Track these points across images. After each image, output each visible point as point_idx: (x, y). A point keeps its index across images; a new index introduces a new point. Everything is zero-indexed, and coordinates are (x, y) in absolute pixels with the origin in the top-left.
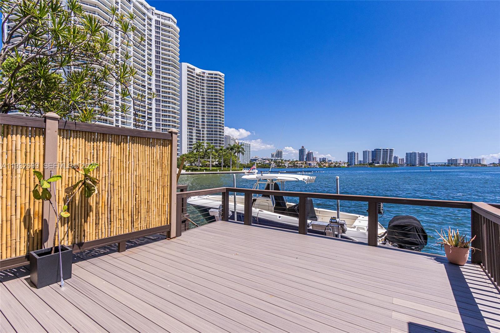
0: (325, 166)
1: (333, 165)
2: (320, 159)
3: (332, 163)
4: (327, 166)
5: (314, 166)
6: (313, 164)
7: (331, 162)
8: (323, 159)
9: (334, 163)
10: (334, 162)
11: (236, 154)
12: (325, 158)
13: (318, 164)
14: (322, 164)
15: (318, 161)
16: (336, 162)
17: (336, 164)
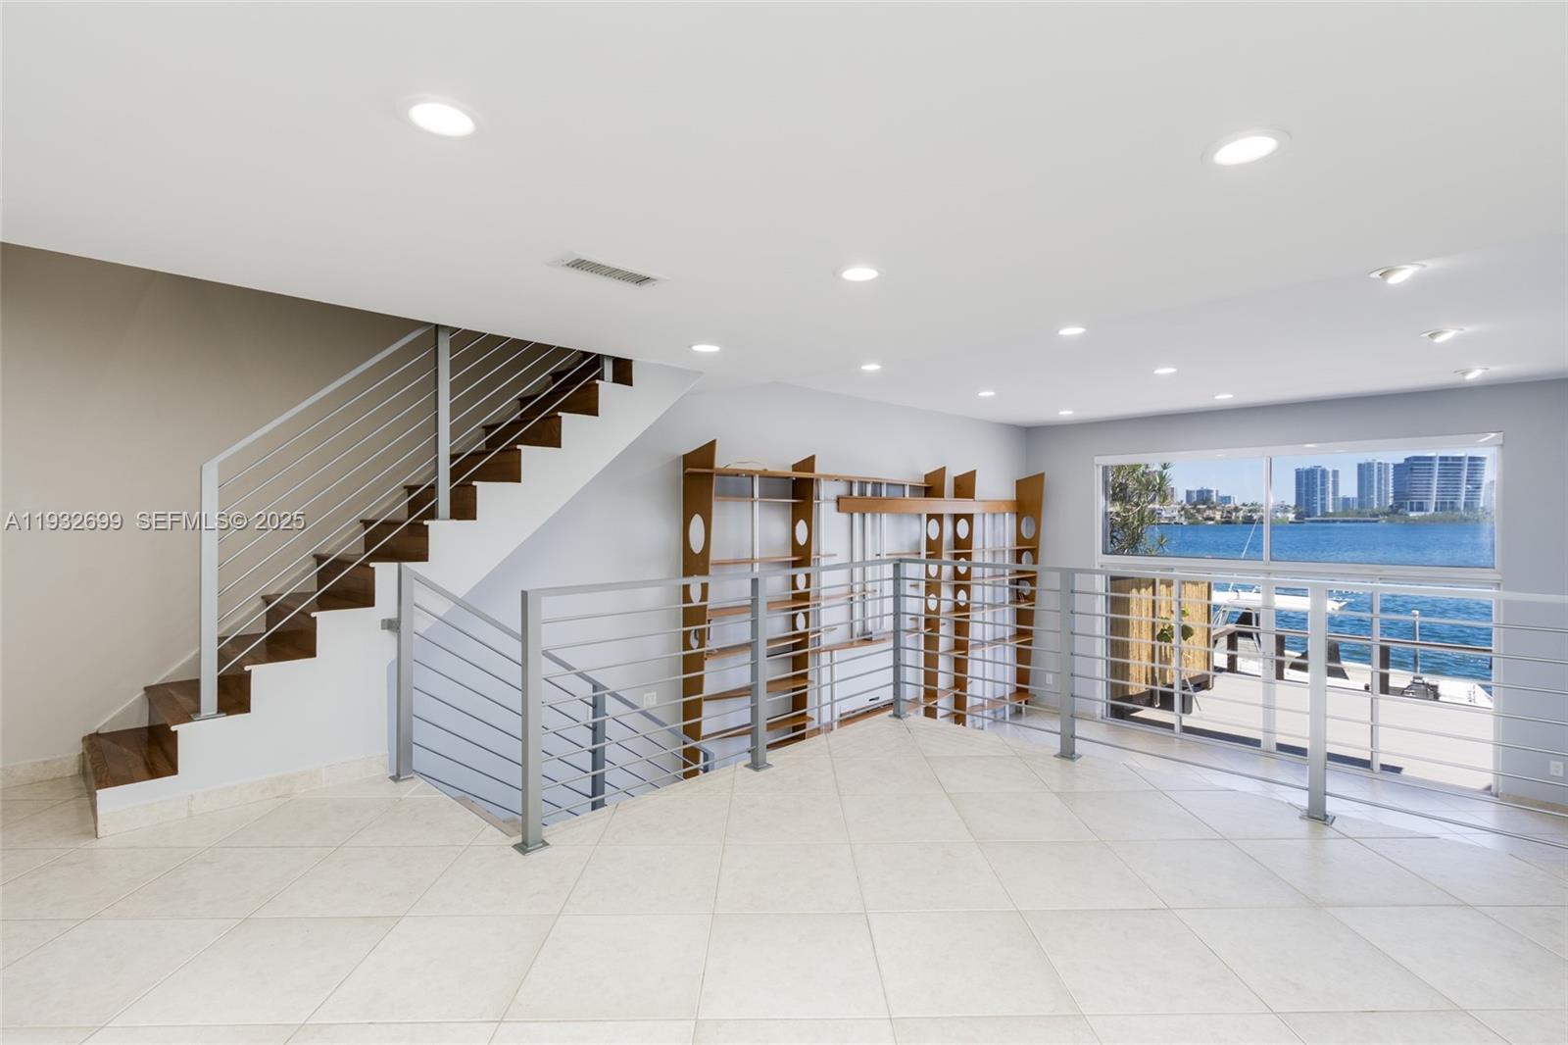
0: (1212, 519)
1: (1241, 514)
3: (1236, 509)
4: (1218, 517)
5: (1170, 519)
6: (1170, 511)
7: (1232, 505)
8: (1200, 492)
9: (1244, 508)
10: (1244, 505)
12: (1209, 492)
13: (1186, 513)
14: (1198, 511)
15: (1184, 503)
16: (1252, 504)
17: (1250, 511)
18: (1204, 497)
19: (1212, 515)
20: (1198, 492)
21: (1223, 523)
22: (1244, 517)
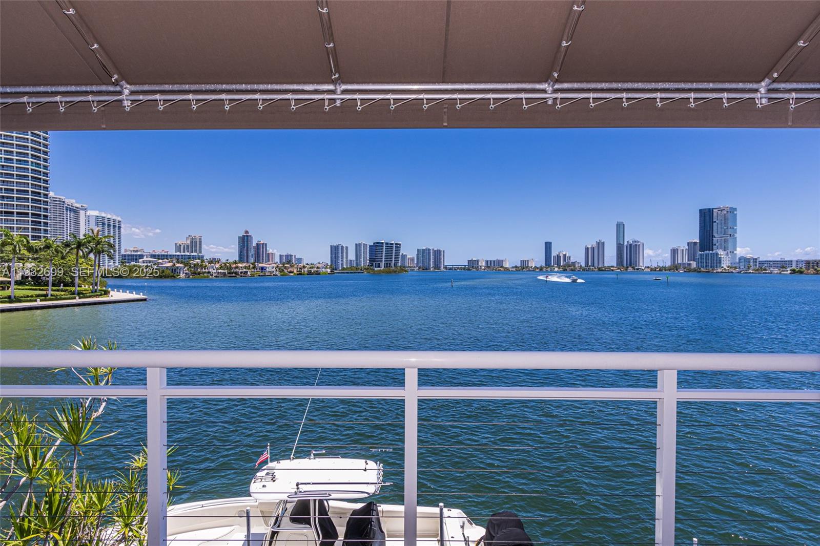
0: (292, 272)
1: (306, 269)
2: (281, 256)
3: (304, 267)
4: (295, 272)
5: (271, 272)
6: (270, 267)
7: (302, 265)
8: (287, 256)
9: (308, 266)
10: (308, 264)
11: (92, 256)
12: (291, 256)
13: (279, 269)
14: (286, 268)
15: (279, 263)
16: (311, 264)
17: (310, 268)
18: (288, 259)
19: (292, 270)
20: (285, 255)
21: (298, 274)
22: (308, 271)
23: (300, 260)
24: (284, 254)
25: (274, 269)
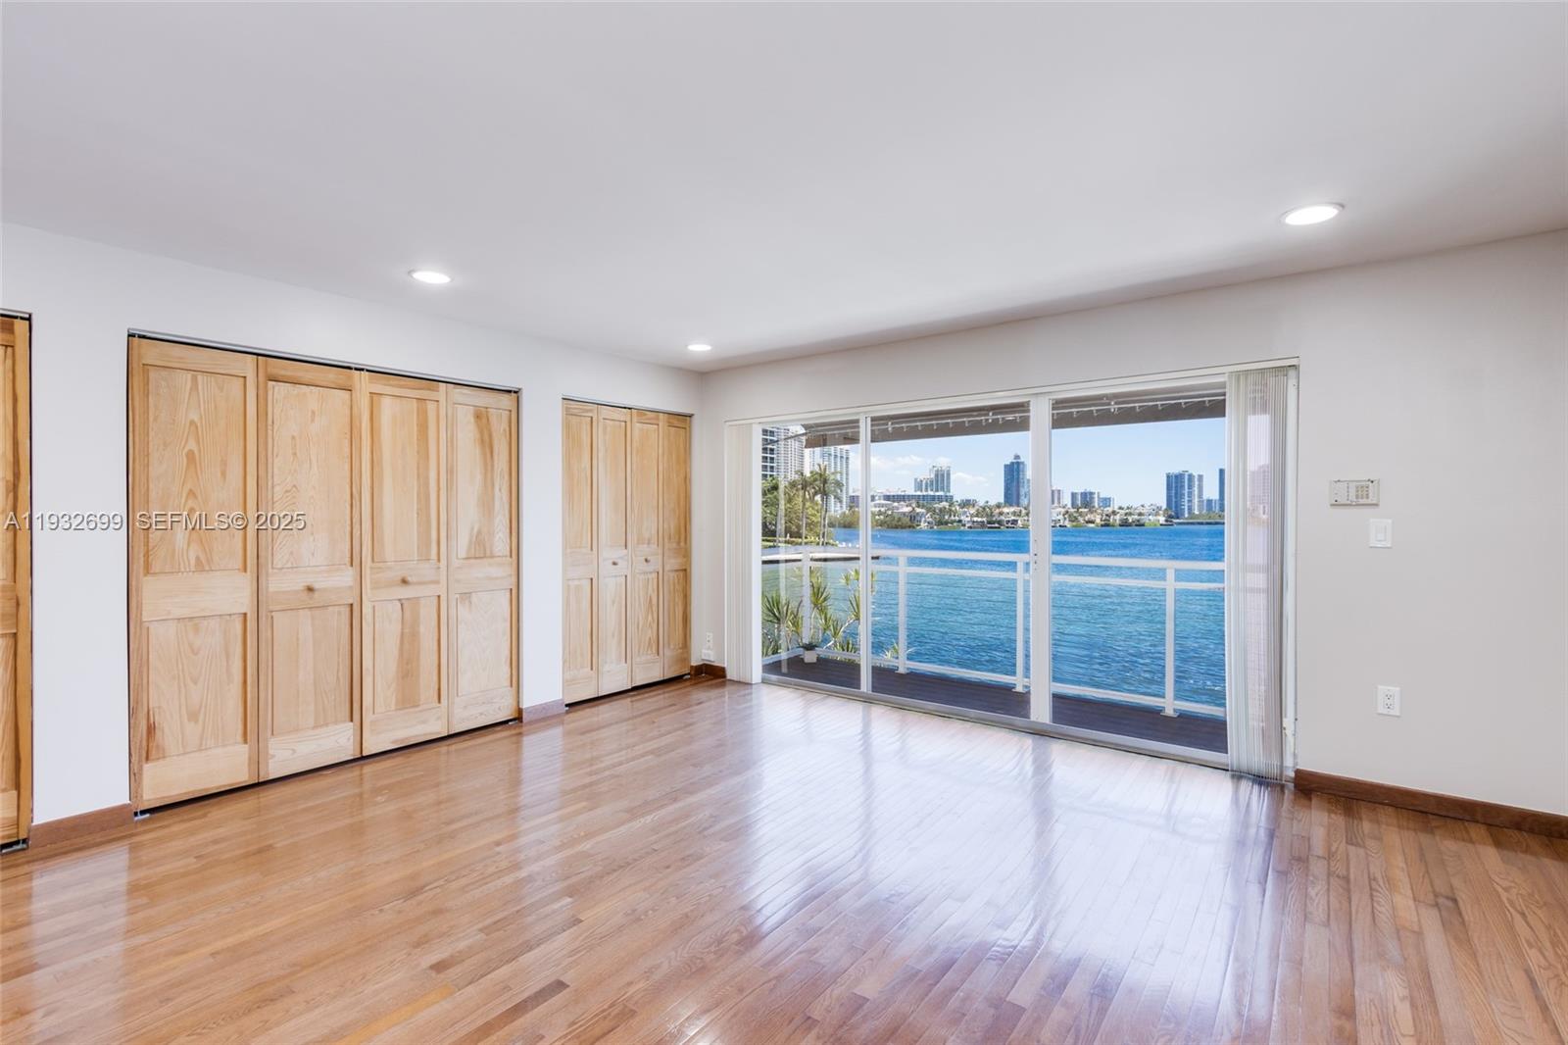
2: (1074, 495)
11: (818, 498)
23: (1106, 502)
24: (1079, 490)
25: (1061, 517)
